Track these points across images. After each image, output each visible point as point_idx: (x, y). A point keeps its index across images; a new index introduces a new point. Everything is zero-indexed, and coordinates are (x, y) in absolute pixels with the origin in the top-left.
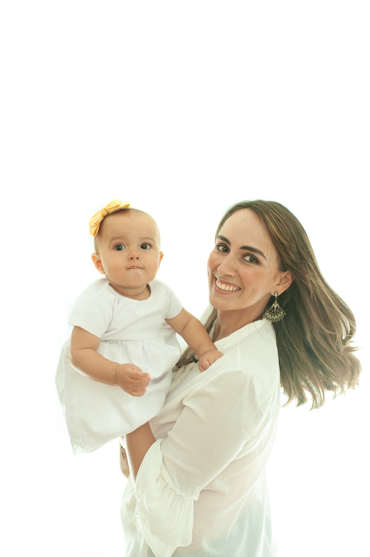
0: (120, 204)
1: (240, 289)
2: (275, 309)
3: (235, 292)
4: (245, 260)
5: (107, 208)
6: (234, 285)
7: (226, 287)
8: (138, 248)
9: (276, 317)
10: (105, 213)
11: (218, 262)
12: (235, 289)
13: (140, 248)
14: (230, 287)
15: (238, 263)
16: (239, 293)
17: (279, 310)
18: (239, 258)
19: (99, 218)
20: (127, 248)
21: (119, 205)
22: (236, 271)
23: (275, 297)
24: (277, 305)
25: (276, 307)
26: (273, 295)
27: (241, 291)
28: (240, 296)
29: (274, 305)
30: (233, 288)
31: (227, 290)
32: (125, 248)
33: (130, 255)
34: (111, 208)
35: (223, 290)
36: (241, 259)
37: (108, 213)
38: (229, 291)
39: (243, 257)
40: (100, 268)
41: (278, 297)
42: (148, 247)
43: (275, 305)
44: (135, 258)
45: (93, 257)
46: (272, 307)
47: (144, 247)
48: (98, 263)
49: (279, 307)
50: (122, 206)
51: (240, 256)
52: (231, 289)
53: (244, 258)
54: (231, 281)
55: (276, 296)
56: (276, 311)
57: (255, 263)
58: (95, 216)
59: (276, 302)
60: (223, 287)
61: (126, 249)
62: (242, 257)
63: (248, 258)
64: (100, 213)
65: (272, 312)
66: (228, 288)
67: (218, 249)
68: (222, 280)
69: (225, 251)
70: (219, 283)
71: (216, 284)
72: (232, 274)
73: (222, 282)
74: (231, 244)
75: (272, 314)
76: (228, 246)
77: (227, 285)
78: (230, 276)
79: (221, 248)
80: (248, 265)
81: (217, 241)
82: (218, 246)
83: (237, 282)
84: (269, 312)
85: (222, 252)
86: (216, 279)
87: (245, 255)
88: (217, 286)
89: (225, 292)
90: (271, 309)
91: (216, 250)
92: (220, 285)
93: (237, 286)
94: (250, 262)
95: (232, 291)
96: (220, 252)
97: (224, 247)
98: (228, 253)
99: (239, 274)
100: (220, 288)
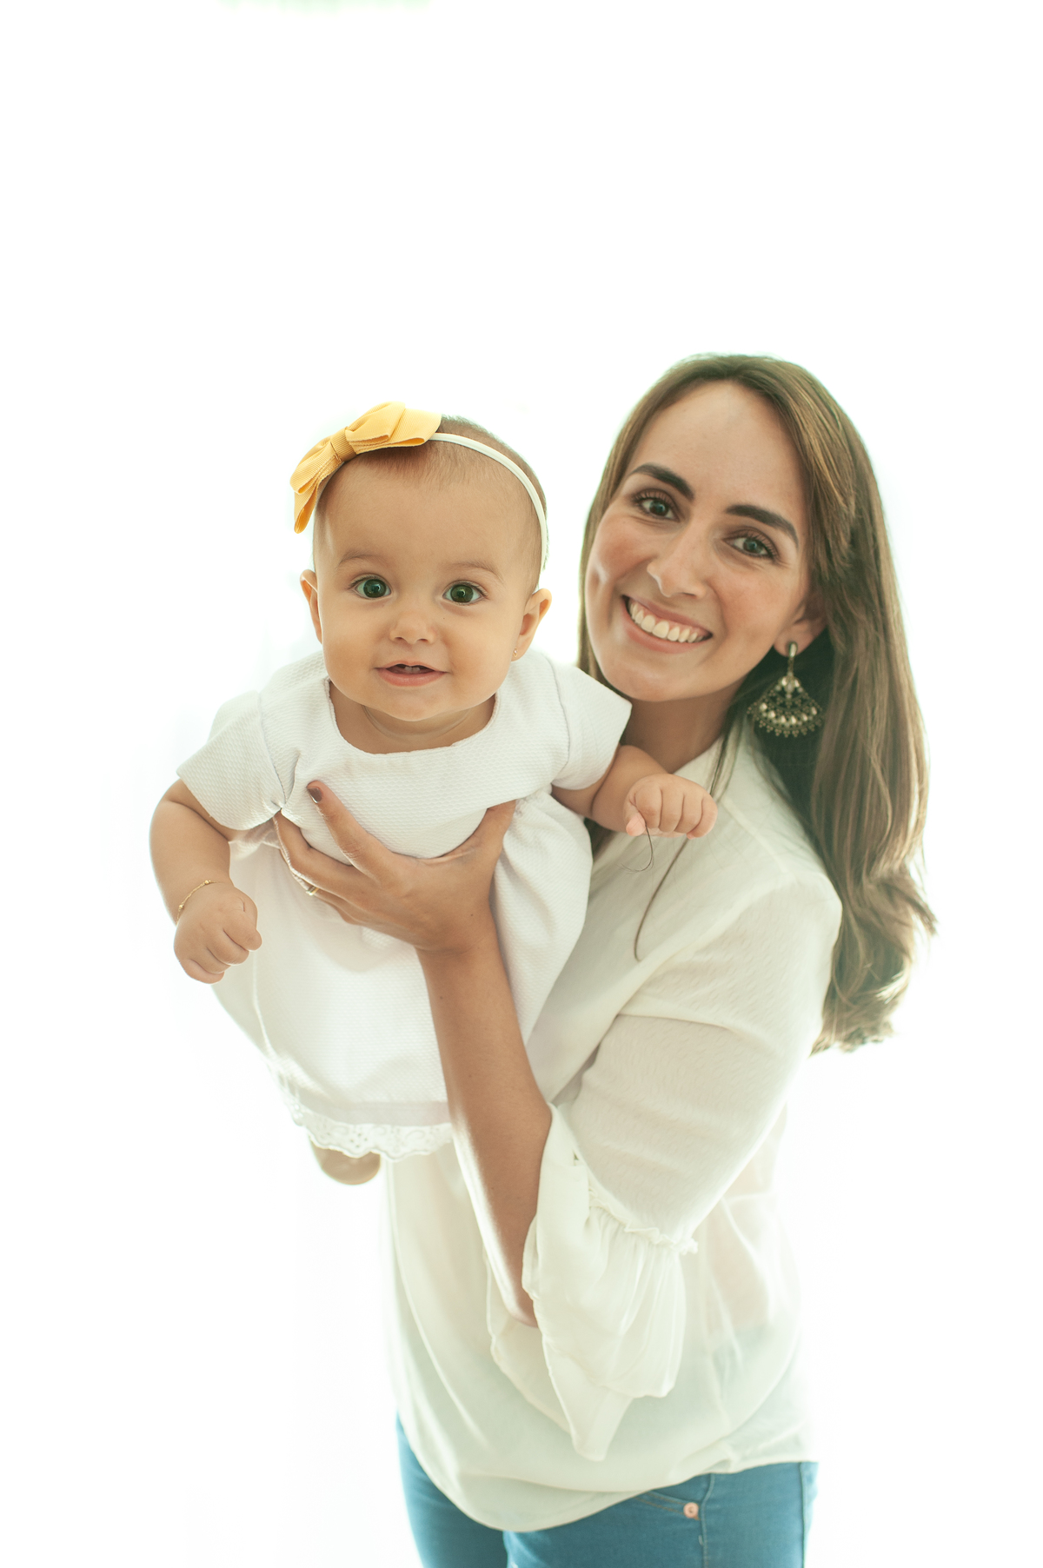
0: (393, 433)
1: (708, 636)
2: (789, 696)
3: (694, 645)
4: (735, 547)
5: (350, 436)
6: (695, 626)
7: (671, 628)
8: (436, 600)
9: (794, 720)
10: (343, 452)
11: (644, 550)
12: (694, 636)
14: (681, 631)
15: (714, 557)
16: (708, 646)
17: (803, 701)
18: (717, 543)
21: (386, 436)
22: (709, 583)
23: (786, 659)
24: (797, 684)
25: (790, 689)
26: (781, 650)
27: (709, 644)
28: (709, 657)
29: (784, 682)
30: (691, 633)
31: (674, 639)
32: (391, 592)
34: (361, 439)
35: (659, 639)
36: (724, 544)
37: (353, 452)
38: (677, 641)
39: (730, 537)
41: (797, 657)
43: (789, 683)
46: (778, 688)
49: (801, 690)
50: (400, 439)
51: (718, 535)
52: (684, 635)
53: (732, 542)
54: (687, 610)
55: (793, 654)
56: (793, 703)
57: (764, 556)
58: (314, 452)
59: (790, 674)
60: (663, 629)
61: (391, 598)
62: (725, 537)
63: (740, 543)
64: (329, 445)
65: (778, 703)
66: (677, 633)
67: (641, 507)
68: (663, 607)
69: (656, 511)
70: (645, 615)
71: (634, 621)
72: (698, 590)
73: (660, 616)
74: (698, 495)
75: (778, 710)
76: (680, 499)
77: (673, 623)
78: (692, 596)
79: (647, 505)
80: (746, 564)
81: (632, 483)
82: (637, 499)
83: (704, 615)
84: (767, 700)
85: (654, 517)
86: (627, 601)
87: (735, 532)
88: (638, 626)
89: (665, 645)
90: (774, 695)
91: (634, 511)
92: (648, 622)
93: (702, 628)
94: (750, 555)
95: (687, 641)
96: (649, 519)
97: (656, 500)
98: (673, 523)
99: (715, 592)
100: (649, 631)
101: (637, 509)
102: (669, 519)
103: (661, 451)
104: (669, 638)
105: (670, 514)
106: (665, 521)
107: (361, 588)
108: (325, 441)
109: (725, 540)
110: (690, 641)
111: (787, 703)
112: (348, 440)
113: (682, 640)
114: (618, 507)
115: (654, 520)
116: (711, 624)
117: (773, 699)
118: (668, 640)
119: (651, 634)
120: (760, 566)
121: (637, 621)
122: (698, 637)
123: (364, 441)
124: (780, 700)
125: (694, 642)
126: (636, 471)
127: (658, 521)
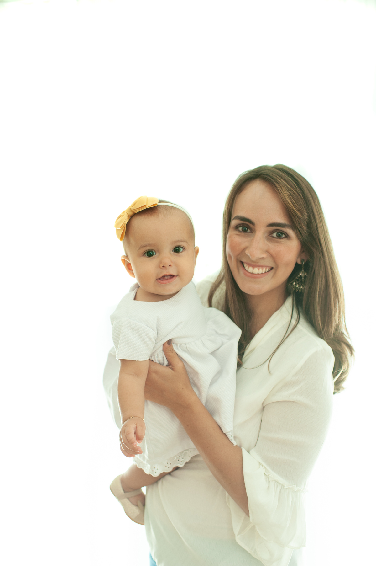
0: (147, 204)
1: (272, 268)
2: (303, 278)
3: (268, 272)
4: (273, 237)
5: (132, 208)
6: (266, 267)
7: (258, 270)
8: (170, 253)
10: (131, 214)
12: (267, 270)
13: (172, 252)
14: (262, 269)
15: (267, 242)
16: (272, 273)
18: (266, 237)
19: (126, 220)
20: (158, 254)
21: (145, 205)
22: (267, 252)
24: (305, 274)
25: (303, 275)
26: (299, 262)
27: (273, 271)
28: (274, 275)
29: (301, 274)
30: (266, 269)
31: (261, 273)
32: (156, 253)
33: (161, 262)
34: (137, 208)
35: (255, 274)
36: (269, 237)
37: (135, 213)
38: (262, 273)
39: (271, 234)
40: (131, 271)
42: (181, 250)
44: (167, 266)
45: (124, 261)
46: (299, 276)
47: (177, 250)
48: (128, 266)
50: (149, 205)
51: (266, 234)
52: (264, 270)
54: (262, 263)
55: (303, 264)
56: (304, 280)
57: (284, 238)
58: (120, 216)
59: (303, 270)
60: (256, 271)
61: (156, 255)
63: (275, 235)
64: (126, 213)
65: (299, 281)
66: (261, 271)
67: (238, 230)
68: (254, 264)
69: (245, 231)
70: (249, 267)
71: (246, 269)
72: (264, 256)
73: (254, 267)
74: (256, 223)
75: (299, 284)
76: (251, 225)
77: (259, 268)
78: (263, 258)
79: (240, 229)
80: (278, 242)
81: (234, 223)
82: (237, 227)
83: (269, 263)
84: (295, 281)
85: (243, 233)
86: (242, 263)
87: (272, 232)
88: (247, 271)
89: (258, 276)
90: (298, 278)
91: (236, 232)
92: (250, 269)
93: (269, 267)
94: (279, 239)
95: (265, 272)
96: (242, 234)
97: (243, 227)
98: (250, 234)
99: (270, 254)
100: (251, 272)
101: (237, 231)
102: (248, 232)
103: (241, 211)
104: (259, 273)
105: (249, 231)
106: (248, 233)
107: (146, 254)
108: (124, 212)
109: (269, 235)
110: (267, 271)
111: (302, 281)
112: (132, 209)
113: (263, 272)
114: (231, 232)
115: (244, 234)
116: (271, 264)
117: (298, 280)
118: (259, 274)
119: (252, 273)
120: (283, 242)
121: (247, 270)
122: (269, 269)
123: (138, 208)
124: (300, 280)
125: (268, 271)
126: (234, 219)
127: (245, 234)
